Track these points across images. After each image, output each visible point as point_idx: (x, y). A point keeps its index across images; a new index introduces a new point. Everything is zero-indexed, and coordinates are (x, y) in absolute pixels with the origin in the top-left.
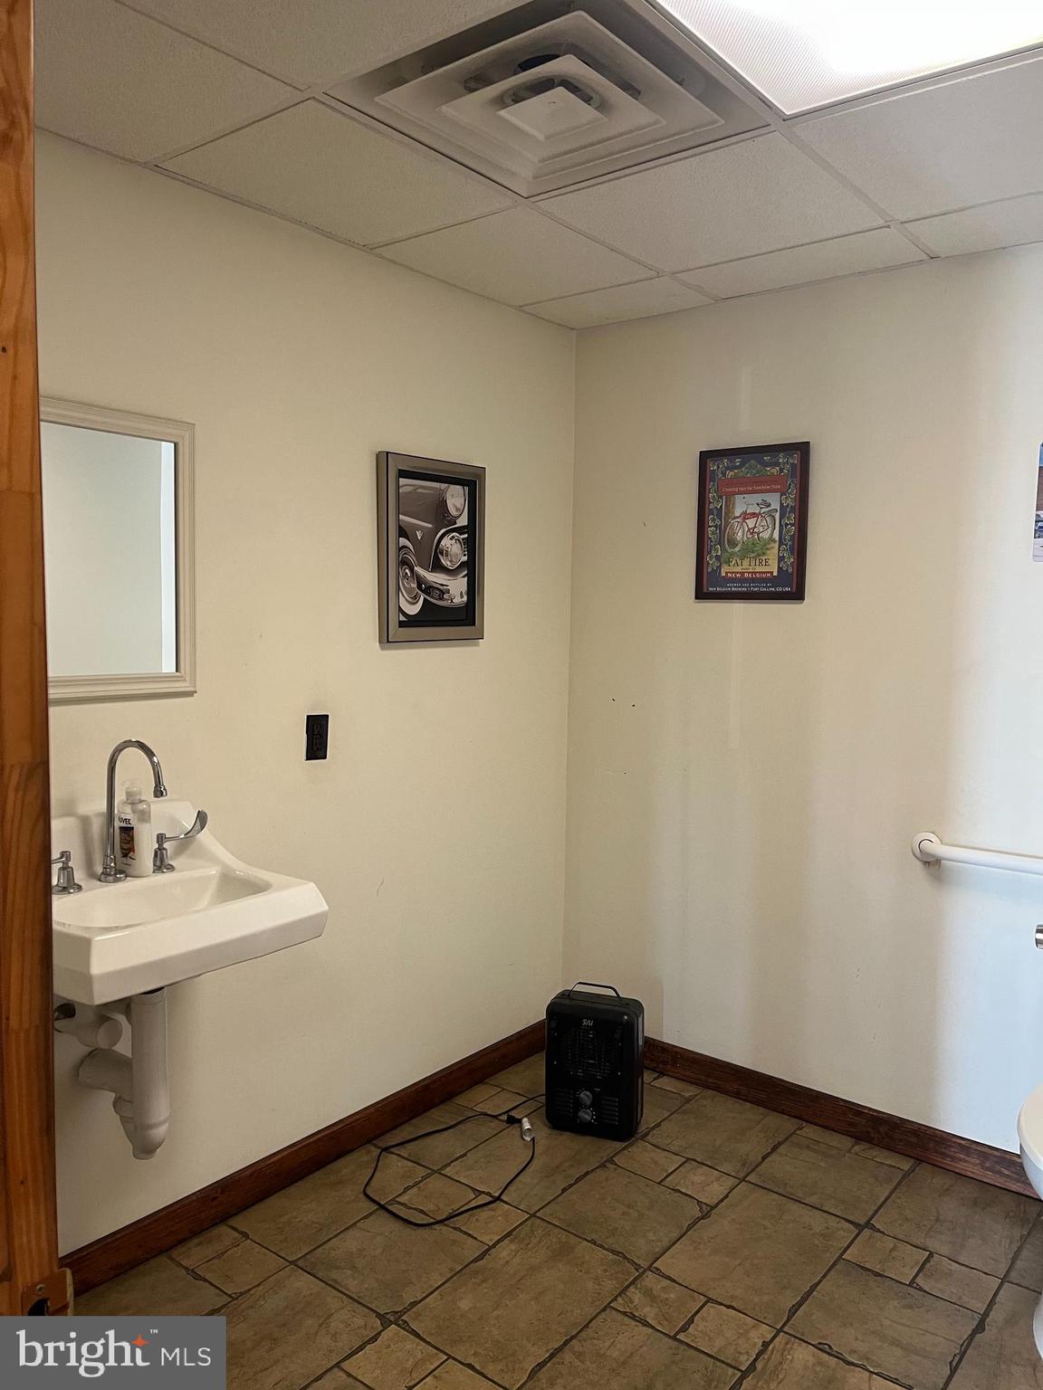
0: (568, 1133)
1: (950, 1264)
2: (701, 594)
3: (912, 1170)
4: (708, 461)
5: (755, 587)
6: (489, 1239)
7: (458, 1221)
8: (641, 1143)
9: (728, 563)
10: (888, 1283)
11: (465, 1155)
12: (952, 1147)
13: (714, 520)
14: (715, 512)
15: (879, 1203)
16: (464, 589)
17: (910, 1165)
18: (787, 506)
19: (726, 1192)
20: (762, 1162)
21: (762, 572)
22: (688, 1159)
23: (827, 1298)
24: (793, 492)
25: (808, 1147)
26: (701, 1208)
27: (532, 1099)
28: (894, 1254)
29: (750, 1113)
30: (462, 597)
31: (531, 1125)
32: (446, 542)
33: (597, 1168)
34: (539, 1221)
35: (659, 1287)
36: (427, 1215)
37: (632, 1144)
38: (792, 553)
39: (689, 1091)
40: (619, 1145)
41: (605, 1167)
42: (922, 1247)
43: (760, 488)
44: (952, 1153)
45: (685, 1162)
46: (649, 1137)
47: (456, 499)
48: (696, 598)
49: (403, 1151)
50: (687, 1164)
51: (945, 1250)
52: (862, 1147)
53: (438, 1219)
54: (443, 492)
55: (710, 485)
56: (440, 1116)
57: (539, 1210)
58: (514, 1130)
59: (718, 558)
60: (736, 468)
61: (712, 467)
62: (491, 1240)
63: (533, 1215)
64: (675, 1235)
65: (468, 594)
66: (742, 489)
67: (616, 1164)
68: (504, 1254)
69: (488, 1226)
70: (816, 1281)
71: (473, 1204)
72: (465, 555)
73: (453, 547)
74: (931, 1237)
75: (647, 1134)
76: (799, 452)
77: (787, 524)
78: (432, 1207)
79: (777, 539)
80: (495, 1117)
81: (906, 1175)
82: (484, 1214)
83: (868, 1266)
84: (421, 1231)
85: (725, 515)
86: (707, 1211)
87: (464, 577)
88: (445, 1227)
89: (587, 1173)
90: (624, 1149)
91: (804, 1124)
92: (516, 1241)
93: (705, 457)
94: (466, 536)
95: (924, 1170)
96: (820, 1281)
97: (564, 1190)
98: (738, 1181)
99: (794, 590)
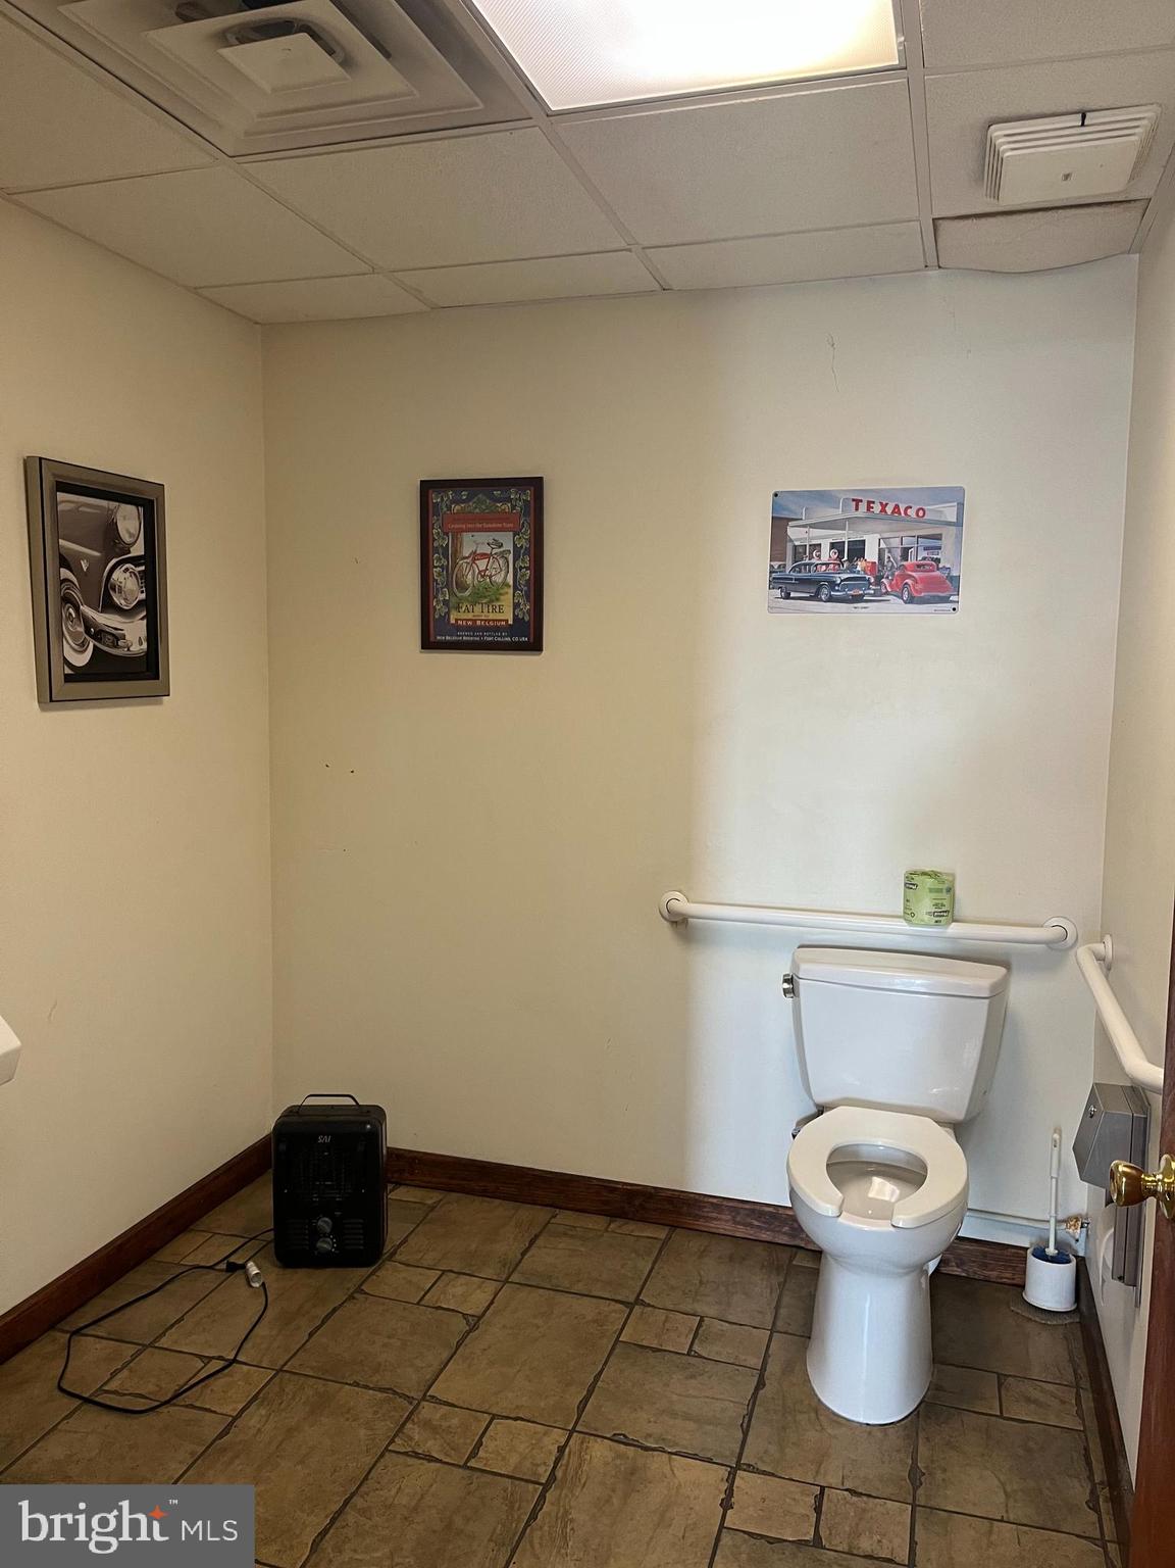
0: (304, 1270)
1: (722, 1325)
2: (428, 644)
3: (669, 1238)
4: (431, 491)
5: (489, 636)
6: (231, 1409)
7: (188, 1397)
8: (388, 1265)
9: (458, 608)
10: (668, 1356)
11: (181, 1319)
12: (705, 1207)
13: (439, 559)
14: (440, 551)
15: (644, 1278)
16: (143, 633)
17: (666, 1232)
18: (522, 547)
19: (491, 1298)
20: (522, 1258)
21: (494, 620)
22: (444, 1272)
23: (612, 1386)
24: (528, 532)
25: (565, 1234)
26: (468, 1322)
27: (254, 1238)
28: (668, 1325)
29: (499, 1209)
30: (141, 644)
31: (259, 1269)
32: (118, 575)
33: (345, 1302)
34: (287, 1375)
35: (438, 1415)
36: (147, 1398)
37: (379, 1268)
38: (528, 600)
39: (432, 1197)
40: (364, 1271)
41: (354, 1298)
42: (692, 1312)
43: (490, 526)
44: (706, 1214)
45: (441, 1276)
46: (397, 1257)
47: (129, 522)
48: (422, 648)
49: (100, 1331)
50: (444, 1277)
51: (712, 1311)
52: (617, 1224)
53: (163, 1400)
54: (111, 513)
55: (433, 519)
56: (140, 1279)
57: (285, 1364)
58: (237, 1279)
59: (446, 603)
60: (464, 501)
61: (435, 498)
62: (234, 1410)
63: (281, 1370)
64: (445, 1355)
65: (148, 640)
66: (470, 526)
67: (366, 1293)
68: (252, 1422)
69: (227, 1394)
70: (599, 1369)
71: (203, 1375)
72: (142, 592)
73: (127, 582)
74: (698, 1301)
75: (394, 1253)
76: (532, 489)
77: (521, 568)
78: (151, 1387)
79: (511, 583)
80: (211, 1268)
81: (665, 1243)
82: (219, 1383)
83: (645, 1343)
84: (143, 1418)
85: (452, 555)
86: (474, 1322)
87: (142, 619)
88: (173, 1408)
89: (335, 1310)
90: (372, 1274)
91: (558, 1210)
92: (266, 1403)
93: (427, 487)
94: (143, 568)
95: (679, 1237)
96: (603, 1370)
97: (311, 1335)
98: (499, 1284)
99: (532, 640)
